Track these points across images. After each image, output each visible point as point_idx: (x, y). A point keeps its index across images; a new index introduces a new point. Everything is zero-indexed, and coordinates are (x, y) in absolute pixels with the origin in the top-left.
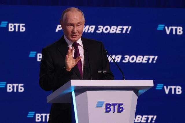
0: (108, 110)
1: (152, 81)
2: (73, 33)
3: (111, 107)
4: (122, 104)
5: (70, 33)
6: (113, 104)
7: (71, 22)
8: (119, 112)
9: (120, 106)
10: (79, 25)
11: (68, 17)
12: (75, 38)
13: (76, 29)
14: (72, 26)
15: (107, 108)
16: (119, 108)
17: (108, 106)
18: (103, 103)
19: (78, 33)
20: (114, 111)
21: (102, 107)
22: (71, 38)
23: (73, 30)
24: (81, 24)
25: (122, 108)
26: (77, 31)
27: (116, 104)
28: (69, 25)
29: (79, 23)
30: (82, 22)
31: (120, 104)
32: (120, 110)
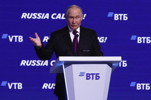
0: (88, 78)
1: (121, 57)
2: (73, 23)
3: (90, 76)
4: (98, 74)
5: (71, 24)
6: (92, 74)
7: (72, 16)
8: (96, 79)
9: (97, 75)
10: (77, 18)
11: (69, 12)
12: (75, 27)
13: (75, 21)
14: (73, 19)
15: (87, 76)
16: (96, 76)
17: (88, 75)
18: (84, 73)
19: (76, 23)
20: (93, 79)
21: (83, 76)
22: (72, 27)
23: (73, 21)
24: (79, 17)
25: (99, 77)
26: (76, 22)
27: (94, 74)
28: (70, 18)
29: (77, 16)
30: (80, 15)
31: (97, 74)
32: (98, 78)
